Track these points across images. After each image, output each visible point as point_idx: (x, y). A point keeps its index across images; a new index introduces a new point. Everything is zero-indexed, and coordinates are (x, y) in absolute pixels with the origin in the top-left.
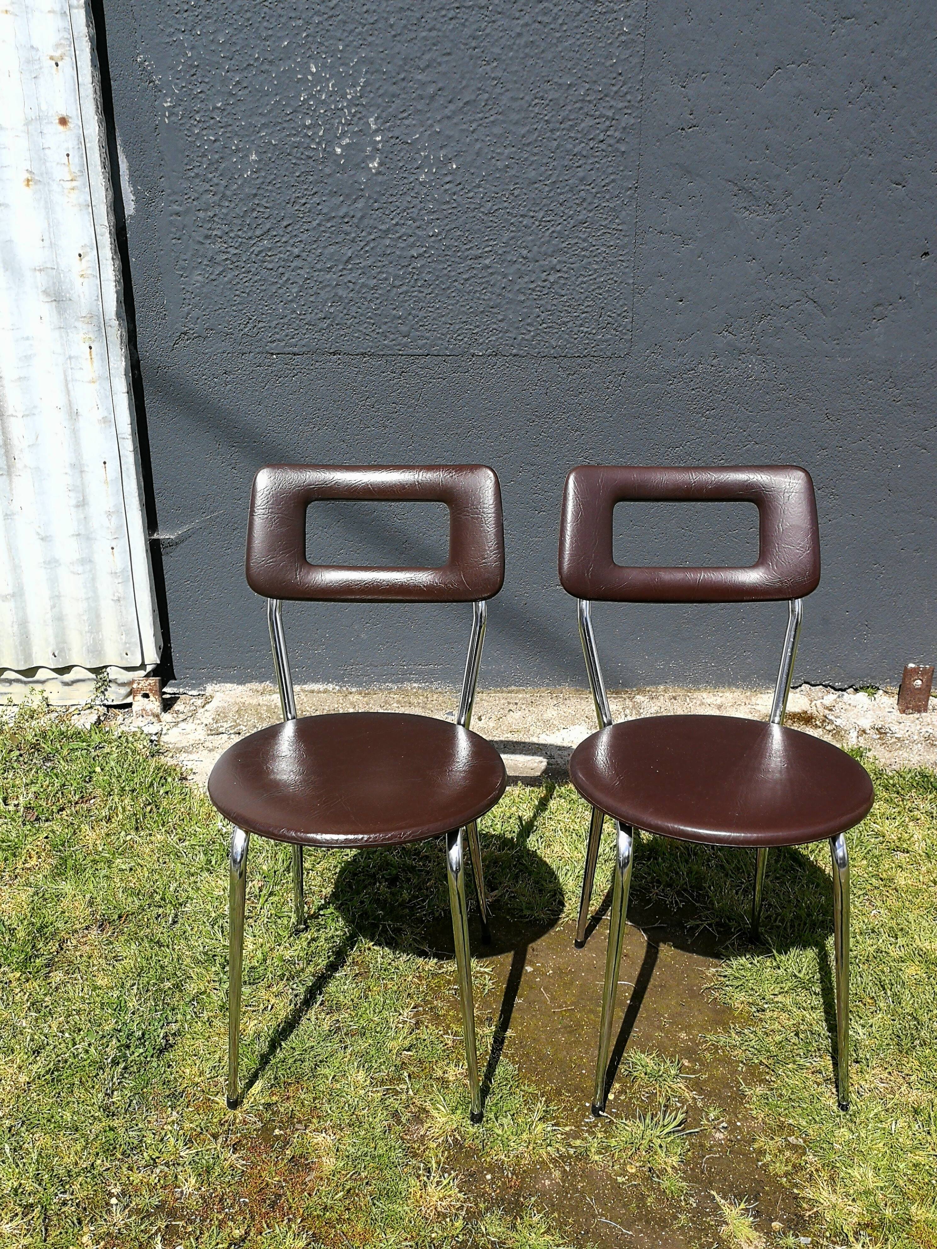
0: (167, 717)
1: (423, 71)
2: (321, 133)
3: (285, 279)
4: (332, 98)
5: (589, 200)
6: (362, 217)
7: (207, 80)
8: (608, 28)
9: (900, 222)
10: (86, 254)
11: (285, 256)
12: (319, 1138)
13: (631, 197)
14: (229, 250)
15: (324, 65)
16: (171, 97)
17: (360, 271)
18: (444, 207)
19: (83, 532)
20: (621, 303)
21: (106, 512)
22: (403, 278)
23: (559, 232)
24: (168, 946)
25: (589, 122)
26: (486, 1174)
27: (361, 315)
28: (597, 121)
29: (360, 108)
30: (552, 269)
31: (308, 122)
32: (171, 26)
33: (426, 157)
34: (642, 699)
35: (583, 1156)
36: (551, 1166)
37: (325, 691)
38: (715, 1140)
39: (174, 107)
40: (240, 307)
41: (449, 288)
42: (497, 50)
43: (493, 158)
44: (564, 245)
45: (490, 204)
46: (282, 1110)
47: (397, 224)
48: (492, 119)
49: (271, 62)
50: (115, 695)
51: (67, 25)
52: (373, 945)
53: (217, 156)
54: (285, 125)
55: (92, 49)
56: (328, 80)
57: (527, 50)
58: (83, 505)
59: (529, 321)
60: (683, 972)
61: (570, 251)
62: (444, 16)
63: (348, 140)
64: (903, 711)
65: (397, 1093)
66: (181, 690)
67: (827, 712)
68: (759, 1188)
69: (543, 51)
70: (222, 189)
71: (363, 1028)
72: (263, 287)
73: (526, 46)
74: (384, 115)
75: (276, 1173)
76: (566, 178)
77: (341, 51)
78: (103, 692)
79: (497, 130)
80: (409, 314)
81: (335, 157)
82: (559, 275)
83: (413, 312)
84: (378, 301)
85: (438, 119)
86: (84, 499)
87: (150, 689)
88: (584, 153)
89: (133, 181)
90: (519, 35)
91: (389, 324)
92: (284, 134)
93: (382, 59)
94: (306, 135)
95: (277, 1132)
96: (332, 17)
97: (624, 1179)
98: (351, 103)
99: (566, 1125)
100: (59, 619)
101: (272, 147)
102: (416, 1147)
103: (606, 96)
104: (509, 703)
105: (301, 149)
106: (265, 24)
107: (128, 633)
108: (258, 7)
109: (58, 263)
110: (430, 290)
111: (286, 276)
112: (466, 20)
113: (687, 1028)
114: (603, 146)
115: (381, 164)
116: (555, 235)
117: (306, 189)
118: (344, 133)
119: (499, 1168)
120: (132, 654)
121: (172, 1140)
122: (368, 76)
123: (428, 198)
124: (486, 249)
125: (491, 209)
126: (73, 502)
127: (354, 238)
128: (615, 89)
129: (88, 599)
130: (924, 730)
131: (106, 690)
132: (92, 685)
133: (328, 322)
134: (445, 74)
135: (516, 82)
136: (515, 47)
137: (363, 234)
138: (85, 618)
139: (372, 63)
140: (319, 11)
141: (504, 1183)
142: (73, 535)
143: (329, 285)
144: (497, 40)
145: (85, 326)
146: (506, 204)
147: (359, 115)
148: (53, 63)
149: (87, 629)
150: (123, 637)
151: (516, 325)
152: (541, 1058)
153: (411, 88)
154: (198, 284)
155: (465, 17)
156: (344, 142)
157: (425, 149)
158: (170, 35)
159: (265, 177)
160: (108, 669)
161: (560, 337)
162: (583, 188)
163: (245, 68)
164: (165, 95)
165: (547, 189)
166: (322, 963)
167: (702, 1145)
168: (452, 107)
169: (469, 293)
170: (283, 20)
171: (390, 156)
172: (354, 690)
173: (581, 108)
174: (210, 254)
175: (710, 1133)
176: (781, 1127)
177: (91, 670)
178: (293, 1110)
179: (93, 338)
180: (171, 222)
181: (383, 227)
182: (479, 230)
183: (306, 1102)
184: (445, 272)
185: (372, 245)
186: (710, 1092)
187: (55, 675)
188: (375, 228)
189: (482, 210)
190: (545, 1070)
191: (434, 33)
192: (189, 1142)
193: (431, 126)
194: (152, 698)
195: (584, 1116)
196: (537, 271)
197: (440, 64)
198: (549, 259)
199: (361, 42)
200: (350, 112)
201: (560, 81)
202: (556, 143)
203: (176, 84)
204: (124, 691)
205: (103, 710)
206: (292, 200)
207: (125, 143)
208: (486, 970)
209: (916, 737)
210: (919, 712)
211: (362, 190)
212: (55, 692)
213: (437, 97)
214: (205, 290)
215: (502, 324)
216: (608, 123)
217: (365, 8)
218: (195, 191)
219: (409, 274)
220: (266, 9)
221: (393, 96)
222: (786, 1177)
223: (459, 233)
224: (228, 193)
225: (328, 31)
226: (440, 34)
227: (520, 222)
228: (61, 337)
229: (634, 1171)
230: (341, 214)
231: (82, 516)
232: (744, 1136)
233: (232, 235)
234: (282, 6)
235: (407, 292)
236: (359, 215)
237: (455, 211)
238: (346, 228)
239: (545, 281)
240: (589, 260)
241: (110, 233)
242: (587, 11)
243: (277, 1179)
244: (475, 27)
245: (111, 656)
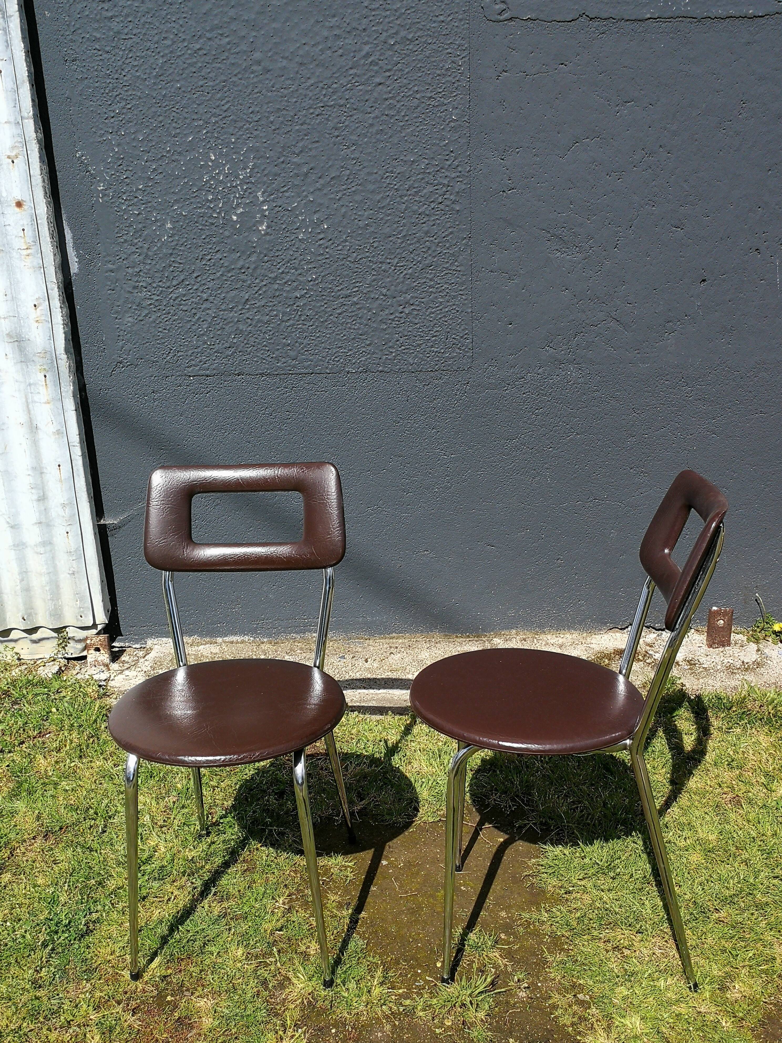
0: (115, 666)
1: (298, 155)
2: (220, 205)
3: (196, 317)
4: (228, 179)
5: (433, 248)
6: (255, 268)
7: (131, 169)
8: (440, 117)
9: (681, 257)
10: (40, 304)
11: (197, 300)
12: (201, 1003)
13: (466, 245)
14: (152, 297)
15: (221, 154)
16: (104, 183)
17: (255, 310)
18: (319, 258)
19: (44, 520)
20: (462, 328)
21: (61, 504)
22: (290, 314)
23: (411, 274)
24: (96, 851)
25: (430, 188)
26: (332, 1029)
27: (259, 344)
28: (436, 187)
29: (250, 185)
30: (407, 303)
31: (210, 197)
32: (101, 129)
33: (303, 220)
34: (499, 641)
35: (410, 1013)
36: (384, 1021)
37: (243, 642)
38: (518, 998)
39: (106, 190)
40: (163, 341)
41: (326, 321)
42: (354, 138)
43: (356, 219)
44: (415, 284)
45: (355, 254)
46: (174, 980)
47: (283, 273)
48: (353, 189)
49: (180, 153)
50: (73, 650)
51: (20, 131)
52: (261, 846)
53: (140, 226)
54: (192, 200)
55: (40, 149)
56: (224, 165)
57: (378, 136)
58: (44, 499)
59: (391, 344)
60: (509, 863)
61: (420, 288)
62: (312, 113)
63: (241, 210)
64: (710, 646)
65: (267, 965)
66: (127, 644)
67: (648, 648)
68: (549, 1036)
69: (390, 137)
70: (145, 250)
71: (246, 913)
72: (180, 325)
73: (377, 134)
74: (269, 189)
75: (165, 1031)
76: (414, 232)
77: (233, 143)
78: (63, 647)
79: (358, 198)
80: (296, 342)
81: (232, 223)
82: (413, 307)
83: (299, 340)
84: (271, 333)
85: (311, 191)
86: (44, 494)
87: (101, 645)
88: (427, 212)
89: (77, 247)
90: (372, 125)
91: (281, 350)
92: (191, 207)
93: (265, 148)
94: (209, 207)
95: (169, 998)
96: (226, 117)
97: (441, 1031)
98: (243, 182)
99: (401, 988)
100: (27, 590)
101: (183, 218)
102: (278, 1008)
103: (442, 168)
104: (391, 647)
105: (206, 218)
106: (174, 125)
107: (82, 599)
108: (168, 112)
109: (18, 312)
110: (311, 323)
111: (198, 315)
112: (330, 116)
113: (508, 908)
114: (441, 206)
115: (268, 227)
116: (408, 276)
117: (210, 248)
118: (238, 205)
119: (342, 1023)
120: (86, 617)
121: (85, 1006)
122: (255, 161)
123: (307, 252)
124: (354, 290)
125: (356, 258)
126: (35, 497)
127: (250, 284)
128: (448, 163)
129: (49, 573)
130: (726, 661)
131: (66, 646)
132: (55, 642)
133: (233, 350)
134: (315, 156)
135: (370, 161)
136: (369, 135)
137: (257, 281)
138: (47, 588)
139: (258, 151)
140: (215, 113)
141: (345, 1036)
142: (36, 523)
143: (232, 322)
144: (354, 130)
145: (41, 360)
146: (367, 254)
147: (250, 191)
148: (10, 161)
149: (49, 597)
150: (78, 602)
151: (381, 348)
152: (387, 934)
153: (289, 168)
154: (129, 324)
155: (329, 113)
156: (239, 212)
157: (302, 214)
158: (101, 136)
159: (178, 240)
160: (67, 629)
161: (416, 356)
162: (427, 239)
163: (160, 159)
164: (99, 181)
165: (399, 241)
166: (218, 861)
167: (507, 1002)
168: (321, 181)
169: (342, 324)
170: (187, 121)
171: (275, 221)
172: (265, 640)
173: (423, 179)
174: (137, 301)
175: (516, 992)
176: (574, 986)
177: (54, 630)
178: (183, 981)
179: (47, 368)
180: (106, 277)
181: (272, 275)
182: (348, 275)
183: (194, 974)
184: (323, 308)
185: (264, 289)
186: (519, 959)
187: (25, 635)
188: (266, 276)
189: (349, 259)
190: (388, 944)
191: (305, 127)
192: (97, 1008)
193: (306, 196)
194: (102, 651)
195: (416, 981)
196: (395, 305)
197: (310, 150)
198: (403, 295)
199: (248, 135)
200: (242, 189)
201: (405, 159)
202: (404, 205)
203: (107, 173)
204: (80, 646)
205: (63, 662)
206: (200, 257)
207: (69, 218)
208: (350, 864)
209: (719, 667)
210: (724, 646)
211: (254, 247)
212: (25, 648)
213: (309, 175)
214: (134, 328)
215: (369, 348)
216: (444, 189)
217: (251, 110)
218: (124, 253)
219: (294, 311)
220: (174, 114)
221: (276, 175)
222: (572, 1027)
223: (332, 278)
224: (150, 253)
225: (222, 128)
226: (309, 127)
227: (380, 268)
228: (22, 369)
229: (450, 1024)
230: (239, 266)
231: (43, 508)
232: (542, 994)
233: (155, 285)
234: (186, 110)
235: (293, 325)
236: (252, 266)
237: (328, 261)
238: (243, 277)
239: (401, 313)
240: (436, 295)
241: (58, 287)
242: (423, 105)
243: (165, 1036)
244: (336, 121)
245: (69, 618)
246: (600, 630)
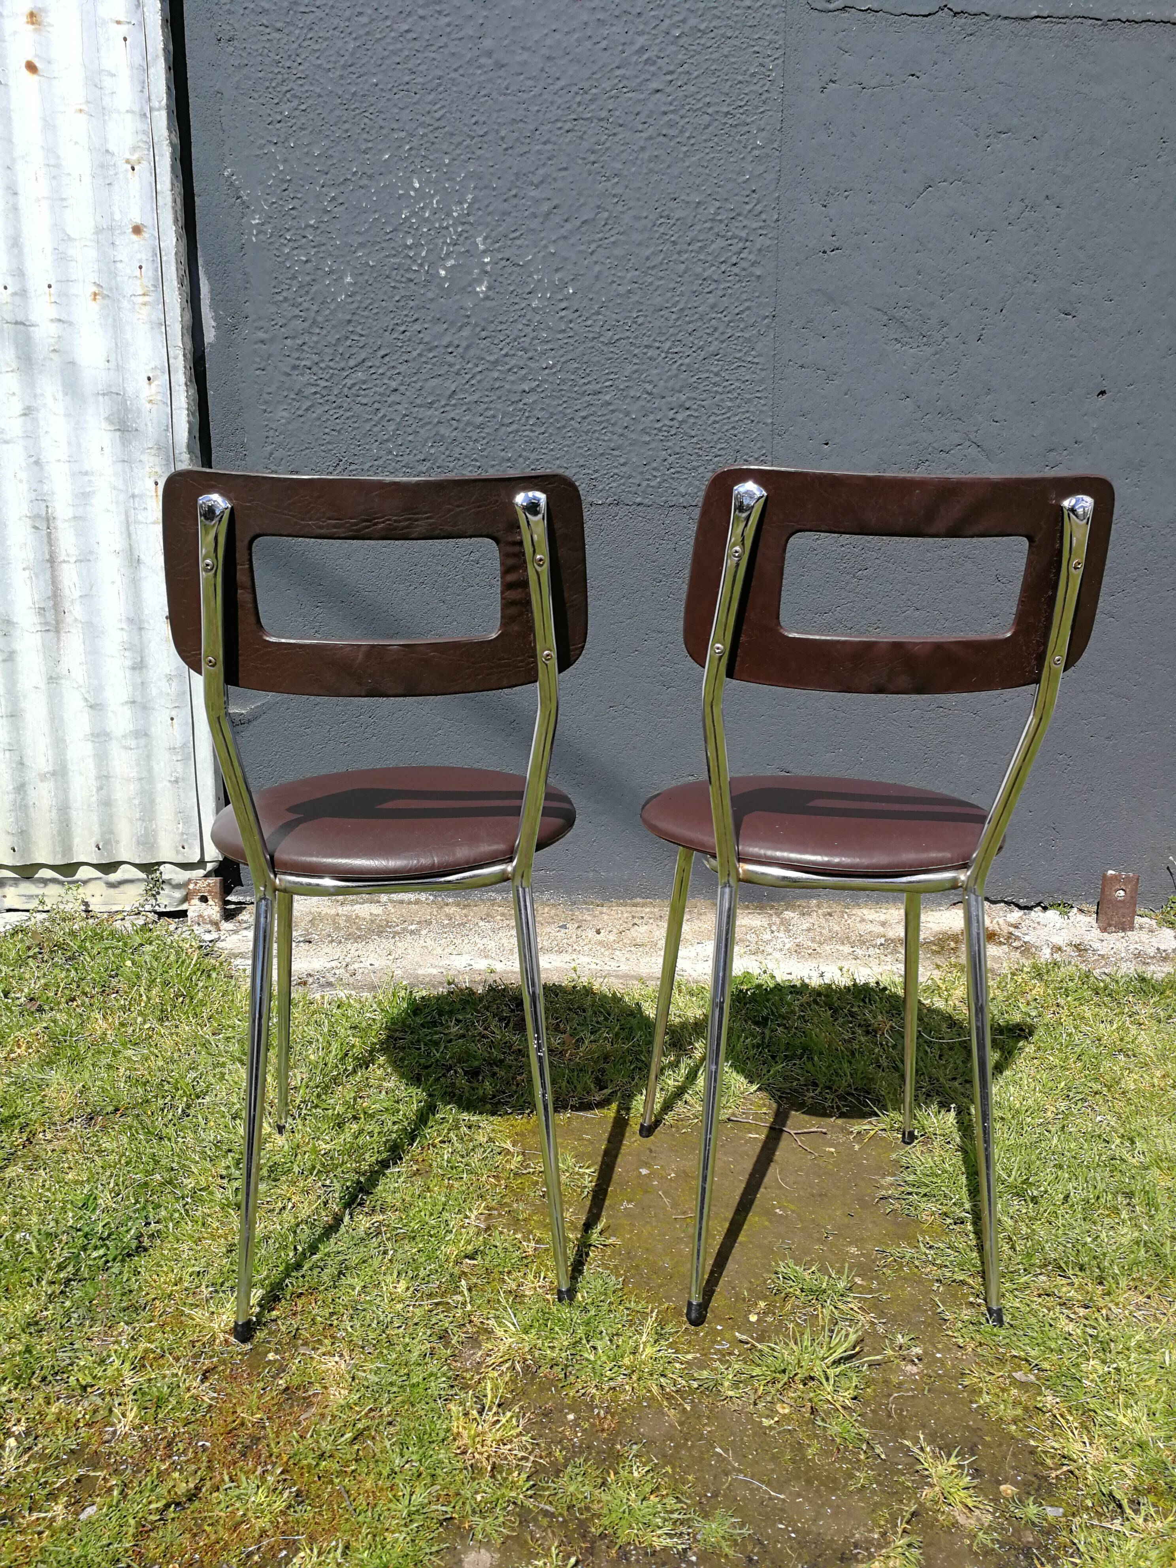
0: (226, 926)
1: (537, 187)
2: (424, 254)
3: (380, 415)
4: (437, 216)
5: (721, 330)
6: (468, 347)
7: (299, 196)
8: (740, 142)
9: (1071, 356)
10: (156, 377)
11: (381, 390)
12: (331, 1363)
13: (768, 327)
14: (319, 382)
15: (429, 181)
16: (260, 214)
17: (464, 408)
18: (560, 336)
19: (139, 699)
20: (758, 445)
21: (166, 675)
22: (513, 415)
23: (688, 365)
25: (721, 243)
26: (567, 1414)
27: (466, 457)
28: (729, 242)
29: (467, 227)
30: (680, 406)
31: (409, 242)
32: (262, 138)
33: (539, 281)
34: (792, 915)
35: (712, 1389)
36: (665, 1403)
37: (417, 902)
38: (905, 1375)
39: (263, 224)
40: (330, 447)
41: (564, 427)
42: (618, 165)
43: (614, 282)
44: (694, 379)
45: (610, 333)
46: (283, 1328)
47: (506, 355)
48: (613, 239)
49: (371, 177)
50: (168, 900)
51: (145, 127)
53: (308, 278)
54: (384, 245)
55: (173, 159)
56: (433, 196)
57: (652, 165)
58: (141, 668)
59: (655, 465)
60: (849, 1181)
61: (701, 386)
62: (560, 128)
63: (452, 262)
64: (1104, 930)
65: (448, 1307)
66: (248, 899)
67: (1012, 929)
68: (975, 1439)
69: (669, 166)
70: (313, 314)
71: (412, 1231)
72: (356, 425)
73: (650, 161)
74: (494, 234)
75: (259, 1409)
76: (695, 305)
77: (446, 165)
78: (154, 895)
79: (618, 252)
80: (520, 456)
81: (438, 280)
82: (688, 412)
83: (524, 454)
84: (485, 441)
85: (554, 238)
86: (142, 661)
87: (209, 892)
88: (715, 277)
89: (214, 306)
90: (643, 149)
91: (497, 467)
92: (382, 254)
93: (492, 174)
94: (408, 256)
95: (271, 1356)
96: (437, 129)
97: (772, 1422)
98: (458, 222)
99: (688, 1352)
100: (107, 804)
101: (369, 269)
102: (468, 1376)
103: (738, 215)
104: (633, 917)
105: (402, 272)
106: (365, 136)
107: (186, 821)
108: (358, 118)
109: (124, 389)
110: (543, 430)
111: (382, 412)
112: (585, 133)
113: (859, 1242)
114: (735, 270)
115: (489, 288)
116: (683, 368)
117: (406, 316)
118: (448, 254)
119: (587, 1405)
120: (190, 848)
121: (117, 1363)
122: (477, 192)
123: (542, 326)
124: (607, 384)
125: (611, 338)
126: (128, 663)
127: (459, 370)
128: (748, 207)
129: (140, 779)
130: (1132, 948)
131: (158, 893)
132: (142, 886)
133: (428, 464)
134: (561, 190)
135: (638, 199)
136: (639, 162)
137: (469, 366)
138: (137, 802)
139: (480, 178)
140: (424, 122)
141: (593, 1425)
142: (127, 702)
143: (430, 423)
144: (618, 155)
145: (152, 459)
146: (628, 334)
147: (465, 235)
148: (129, 167)
149: (138, 816)
150: (180, 826)
151: (640, 470)
152: (656, 1271)
153: (524, 205)
154: (283, 421)
155: (583, 129)
156: (450, 263)
157: (538, 271)
158: (261, 147)
159: (361, 302)
160: (162, 868)
161: (690, 485)
162: (714, 315)
163: (342, 183)
164: (254, 211)
165: (674, 316)
166: (370, 1158)
167: (886, 1382)
168: (568, 226)
169: (587, 433)
170: (384, 132)
171: (500, 279)
172: (450, 900)
173: (711, 228)
174: (297, 387)
175: (898, 1365)
176: (1001, 1360)
177: (141, 867)
178: (298, 1329)
179: (160, 472)
180: (255, 351)
181: (492, 358)
182: (598, 362)
183: (319, 1318)
184: (561, 408)
185: (478, 377)
186: (894, 1315)
187: (98, 874)
188: (483, 359)
189: (601, 339)
190: (661, 1286)
191: (549, 147)
192: (139, 1366)
193: (546, 247)
194: (210, 902)
195: (714, 1342)
196: (664, 408)
197: (555, 180)
198: (677, 395)
199: (469, 156)
200: (455, 231)
201: (688, 199)
202: (683, 266)
203: (265, 200)
204: (178, 894)
205: (152, 917)
206: (390, 328)
207: (207, 264)
208: (587, 1171)
210: (1124, 930)
211: (468, 317)
212: (97, 895)
213: (552, 216)
214: (290, 427)
215: (624, 469)
216: (741, 245)
217: (474, 120)
218: (283, 317)
219: (520, 410)
220: (366, 120)
221: (504, 214)
222: (1015, 1424)
223: (576, 365)
224: (320, 319)
225: (433, 143)
226: (555, 147)
227: (645, 354)
228: (124, 472)
229: (787, 1411)
230: (445, 343)
231: (139, 681)
232: (947, 1370)
233: (322, 365)
234: (384, 116)
235: (517, 431)
236: (464, 344)
237: (570, 340)
238: (449, 358)
239: (672, 420)
240: (723, 396)
241: (184, 355)
242: (716, 123)
243: (258, 1416)
244: (593, 140)
245: (166, 851)
246: (940, 904)
